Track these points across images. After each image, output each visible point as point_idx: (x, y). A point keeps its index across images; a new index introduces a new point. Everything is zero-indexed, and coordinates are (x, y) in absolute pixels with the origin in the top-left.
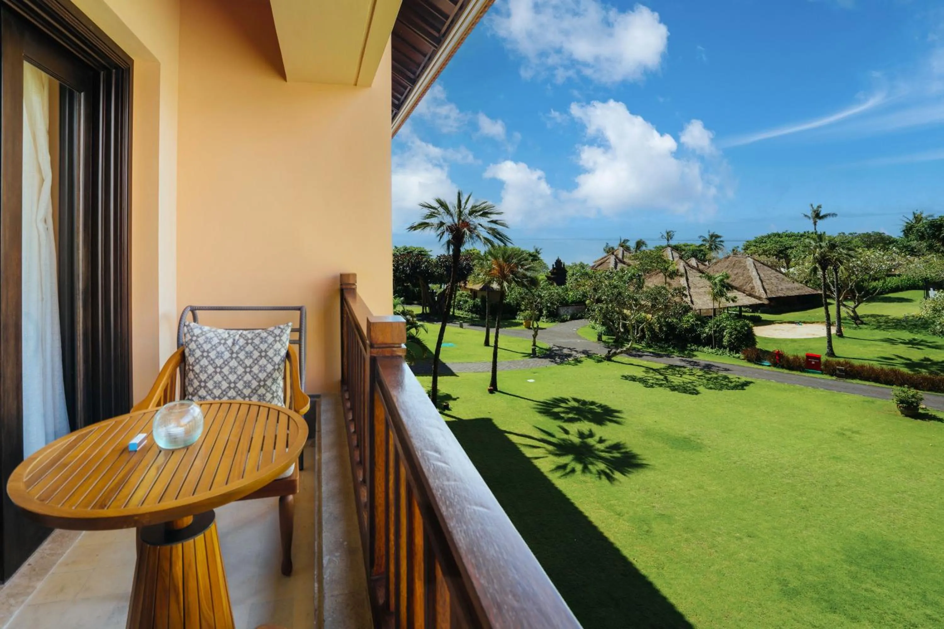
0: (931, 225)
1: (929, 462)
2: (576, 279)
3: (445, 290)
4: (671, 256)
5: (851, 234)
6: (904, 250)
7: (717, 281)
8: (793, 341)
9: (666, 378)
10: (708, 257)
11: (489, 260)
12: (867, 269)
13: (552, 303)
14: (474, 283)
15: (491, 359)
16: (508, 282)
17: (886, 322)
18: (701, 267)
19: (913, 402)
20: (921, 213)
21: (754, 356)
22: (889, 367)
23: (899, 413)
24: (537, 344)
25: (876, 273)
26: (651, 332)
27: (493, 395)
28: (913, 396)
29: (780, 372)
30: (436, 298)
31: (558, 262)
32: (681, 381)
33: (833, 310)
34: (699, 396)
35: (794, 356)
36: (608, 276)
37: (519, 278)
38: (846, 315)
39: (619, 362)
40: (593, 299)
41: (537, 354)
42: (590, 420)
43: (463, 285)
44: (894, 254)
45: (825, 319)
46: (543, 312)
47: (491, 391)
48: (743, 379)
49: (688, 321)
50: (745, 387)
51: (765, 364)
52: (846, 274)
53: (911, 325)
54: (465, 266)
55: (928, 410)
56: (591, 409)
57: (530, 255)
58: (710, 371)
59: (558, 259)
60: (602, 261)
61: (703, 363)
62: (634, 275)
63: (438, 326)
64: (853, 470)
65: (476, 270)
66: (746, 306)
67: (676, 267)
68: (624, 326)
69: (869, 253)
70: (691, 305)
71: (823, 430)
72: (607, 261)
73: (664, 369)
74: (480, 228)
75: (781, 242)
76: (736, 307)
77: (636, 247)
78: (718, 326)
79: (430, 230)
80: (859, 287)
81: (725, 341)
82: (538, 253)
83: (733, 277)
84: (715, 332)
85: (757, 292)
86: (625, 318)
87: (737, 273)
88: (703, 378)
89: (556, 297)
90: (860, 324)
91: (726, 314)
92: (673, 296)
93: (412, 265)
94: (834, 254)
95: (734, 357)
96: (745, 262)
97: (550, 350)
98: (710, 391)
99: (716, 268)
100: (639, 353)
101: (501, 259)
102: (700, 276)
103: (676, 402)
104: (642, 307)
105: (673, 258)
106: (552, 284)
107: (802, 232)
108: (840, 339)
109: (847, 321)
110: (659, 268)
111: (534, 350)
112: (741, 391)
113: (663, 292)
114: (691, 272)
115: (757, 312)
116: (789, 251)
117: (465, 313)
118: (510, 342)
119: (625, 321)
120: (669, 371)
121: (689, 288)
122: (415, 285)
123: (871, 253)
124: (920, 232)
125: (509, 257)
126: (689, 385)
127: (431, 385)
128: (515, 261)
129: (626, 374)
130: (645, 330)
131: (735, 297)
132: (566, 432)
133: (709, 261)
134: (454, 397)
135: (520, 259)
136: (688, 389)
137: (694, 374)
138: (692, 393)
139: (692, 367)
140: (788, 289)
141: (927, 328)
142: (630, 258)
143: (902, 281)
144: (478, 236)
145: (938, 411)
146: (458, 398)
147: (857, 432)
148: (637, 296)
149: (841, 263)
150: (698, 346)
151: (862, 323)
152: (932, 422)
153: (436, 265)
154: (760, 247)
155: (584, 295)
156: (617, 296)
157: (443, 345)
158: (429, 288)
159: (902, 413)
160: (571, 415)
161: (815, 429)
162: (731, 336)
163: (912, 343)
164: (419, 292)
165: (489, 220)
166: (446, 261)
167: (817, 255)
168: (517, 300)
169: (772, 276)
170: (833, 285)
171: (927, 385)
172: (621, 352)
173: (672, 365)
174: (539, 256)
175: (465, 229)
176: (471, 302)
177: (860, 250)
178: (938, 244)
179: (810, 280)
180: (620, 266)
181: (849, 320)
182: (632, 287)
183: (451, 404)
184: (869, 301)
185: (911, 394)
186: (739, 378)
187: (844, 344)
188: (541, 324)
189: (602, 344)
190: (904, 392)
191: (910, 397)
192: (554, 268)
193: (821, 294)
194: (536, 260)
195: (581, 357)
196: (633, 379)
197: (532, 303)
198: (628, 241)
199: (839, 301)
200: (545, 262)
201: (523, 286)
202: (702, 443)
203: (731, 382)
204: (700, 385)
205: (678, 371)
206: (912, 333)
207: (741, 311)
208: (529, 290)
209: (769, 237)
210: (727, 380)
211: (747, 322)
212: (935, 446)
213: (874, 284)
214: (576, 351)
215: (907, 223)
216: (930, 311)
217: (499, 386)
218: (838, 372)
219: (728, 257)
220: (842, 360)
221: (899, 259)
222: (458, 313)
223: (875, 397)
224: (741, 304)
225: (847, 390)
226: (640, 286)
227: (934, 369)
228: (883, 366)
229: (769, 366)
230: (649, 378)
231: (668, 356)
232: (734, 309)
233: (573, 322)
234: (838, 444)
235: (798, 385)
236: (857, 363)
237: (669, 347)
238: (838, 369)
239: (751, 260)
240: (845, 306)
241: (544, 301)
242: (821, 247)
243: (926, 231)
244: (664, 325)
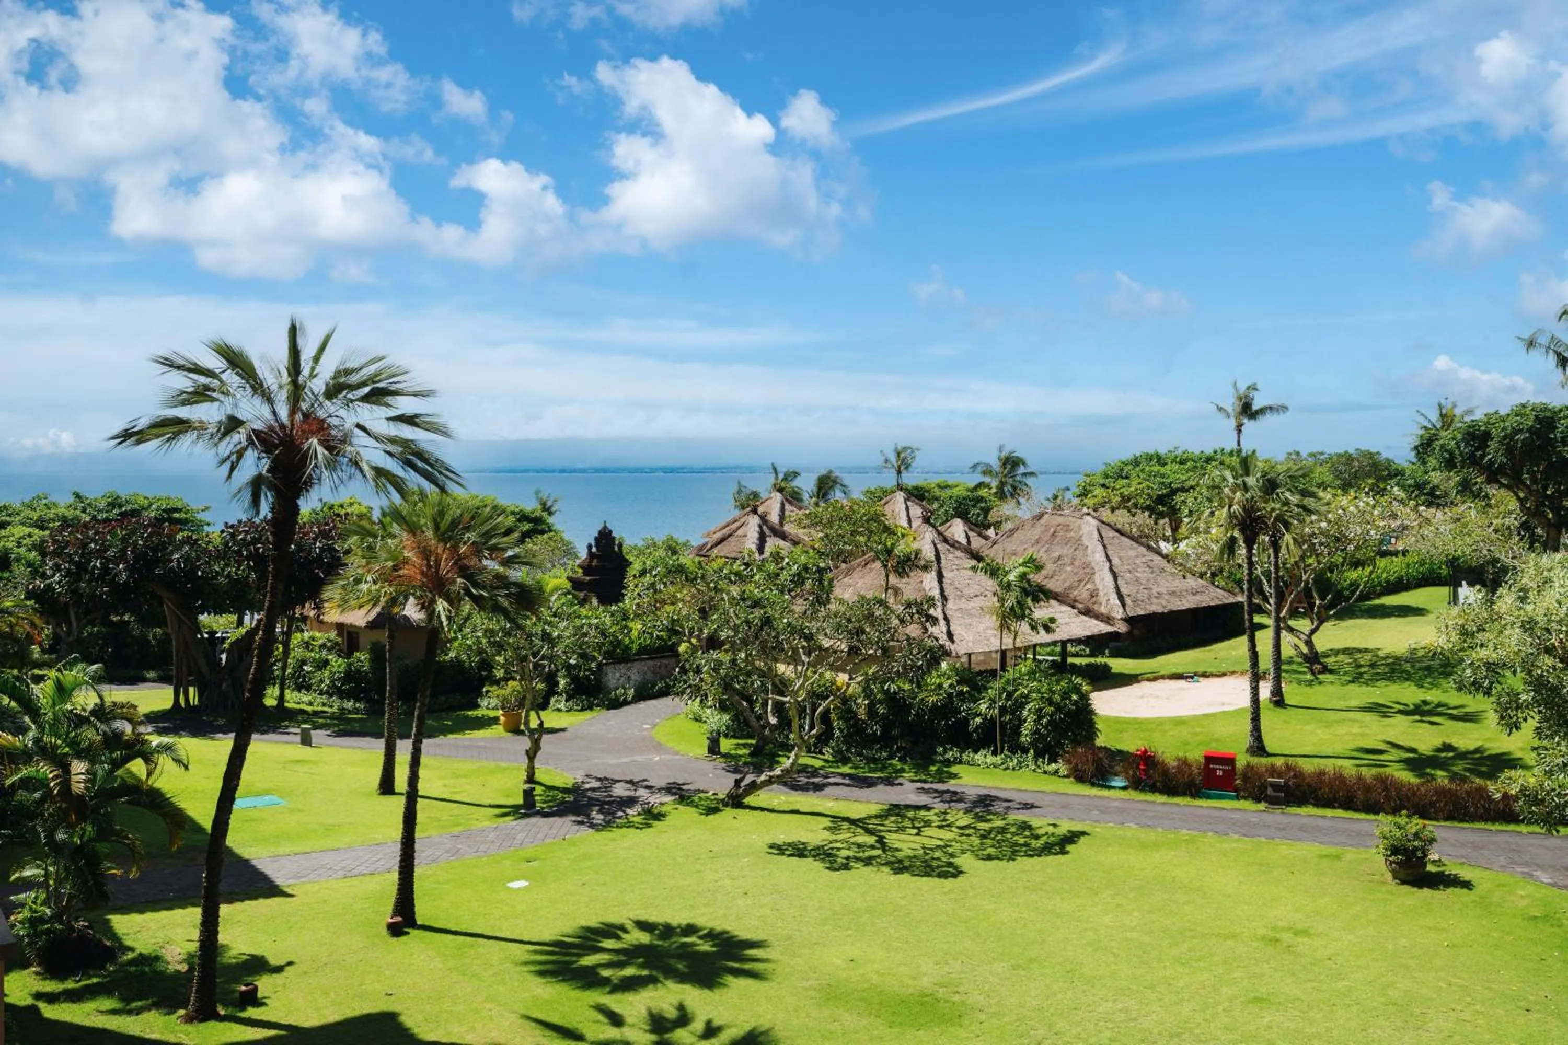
0: (1468, 433)
1: (1441, 984)
2: (653, 585)
3: (252, 633)
4: (903, 514)
5: (1312, 455)
6: (1416, 492)
7: (1012, 577)
8: (1178, 722)
9: (881, 840)
10: (992, 517)
11: (394, 536)
12: (1340, 539)
13: (583, 656)
14: (344, 605)
15: (397, 833)
16: (450, 602)
17: (1373, 665)
18: (977, 543)
19: (1416, 849)
20: (1454, 406)
21: (1090, 768)
22: (1374, 771)
23: (1389, 876)
24: (539, 776)
25: (1357, 548)
26: (846, 720)
27: (404, 939)
28: (1416, 835)
29: (1146, 801)
30: (224, 656)
31: (605, 538)
32: (918, 846)
33: (1264, 639)
34: (960, 879)
35: (1178, 759)
36: (737, 574)
37: (484, 588)
38: (1292, 652)
39: (763, 809)
40: (699, 638)
41: (539, 806)
42: (682, 978)
43: (312, 613)
44: (1394, 503)
45: (1247, 665)
46: (557, 683)
47: (396, 930)
48: (1065, 827)
49: (940, 686)
50: (1069, 848)
51: (1114, 784)
52: (1296, 553)
53: (1420, 669)
54: (320, 557)
55: (1444, 865)
56: (684, 945)
57: (524, 517)
58: (990, 813)
59: (605, 527)
60: (726, 531)
61: (972, 793)
62: (806, 568)
63: (224, 745)
64: (1293, 1026)
65: (355, 564)
66: (1079, 641)
67: (915, 546)
68: (779, 709)
69: (1344, 501)
70: (947, 643)
71: (1234, 936)
72: (740, 532)
73: (876, 817)
74: (361, 438)
75: (1162, 476)
76: (1054, 643)
77: (815, 489)
78: (1010, 695)
79: (194, 443)
80: (1323, 584)
81: (1025, 738)
82: (548, 510)
83: (1050, 567)
84: (1003, 710)
85: (1104, 603)
86: (782, 686)
87: (1059, 558)
88: (971, 831)
89: (593, 637)
90: (1320, 673)
91: (1029, 662)
92: (902, 621)
93: (138, 556)
94: (1273, 505)
95: (1045, 772)
96: (1080, 528)
97: (576, 790)
98: (989, 863)
99: (1010, 545)
100: (816, 780)
101: (430, 534)
102: (974, 569)
103: (903, 902)
104: (822, 656)
105: (910, 522)
106: (582, 603)
107: (1209, 451)
108: (1279, 710)
109: (1294, 667)
110: (871, 549)
111: (528, 794)
112: (1060, 856)
113: (879, 612)
114: (951, 556)
115: (1103, 654)
116: (1179, 498)
117: (319, 699)
118: (458, 777)
119: (783, 695)
120: (890, 822)
121: (944, 598)
122: (147, 621)
123: (1350, 502)
124: (1446, 451)
125: (454, 523)
126: (937, 854)
127: (196, 934)
128: (471, 536)
129: (781, 839)
130: (833, 716)
131: (1052, 620)
132: (616, 1020)
133: (997, 525)
134: (274, 961)
135: (487, 532)
136: (935, 863)
137: (948, 826)
138: (943, 875)
139: (947, 805)
140: (1173, 593)
141: (1451, 674)
142: (799, 522)
143: (1408, 565)
144: (355, 463)
145: (1463, 863)
146: (290, 964)
147: (1305, 933)
148: (813, 626)
149: (1287, 525)
150: (962, 752)
151: (1325, 670)
152: (1451, 890)
153: (223, 554)
154: (1114, 489)
155: (674, 630)
156: (761, 629)
157: (239, 804)
158: (197, 628)
159: (1395, 878)
160: (629, 971)
161: (1218, 935)
162: (1040, 718)
163: (1421, 711)
164: (165, 641)
165: (393, 413)
166: (254, 541)
167: (1235, 508)
168: (480, 652)
169: (1137, 561)
170: (1269, 581)
171: (1446, 805)
172: (770, 782)
173: (897, 806)
174: (550, 520)
175: (314, 441)
176: (338, 664)
177: (1326, 496)
178: (1479, 480)
179: (1221, 571)
180: (772, 543)
181: (1300, 664)
182: (800, 601)
183: (265, 984)
184: (1340, 616)
185: (1413, 831)
186: (1055, 825)
187: (1285, 722)
188: (551, 719)
189: (720, 762)
190: (1400, 827)
191: (1411, 837)
192: (591, 555)
193: (1242, 603)
194: (543, 532)
195: (662, 804)
196: (799, 851)
197: (524, 659)
198: (796, 474)
199: (1278, 619)
200: (566, 536)
201: (497, 609)
202: (963, 1002)
203: (1037, 837)
204: (963, 852)
205: (912, 820)
206: (1422, 687)
207: (1064, 654)
208: (511, 621)
209: (1136, 462)
210: (1027, 833)
211: (1079, 680)
212: (1454, 946)
213: (1353, 575)
214: (647, 787)
215: (1426, 428)
216: (1455, 637)
217: (423, 911)
218: (1270, 791)
219: (1041, 516)
220: (1279, 762)
221: (1406, 514)
222: (295, 700)
223: (1344, 844)
224: (1065, 637)
225: (1287, 833)
226: (822, 597)
227: (1458, 768)
228: (1363, 769)
229: (1124, 788)
230: (839, 845)
231: (889, 782)
232: (1048, 649)
233: (643, 705)
234: (1265, 965)
235: (1185, 831)
236: (1308, 766)
237: (891, 757)
238: (1273, 785)
239: (1094, 523)
240: (1291, 630)
241: (559, 650)
242: (1246, 488)
243: (1459, 447)
244: (880, 702)
